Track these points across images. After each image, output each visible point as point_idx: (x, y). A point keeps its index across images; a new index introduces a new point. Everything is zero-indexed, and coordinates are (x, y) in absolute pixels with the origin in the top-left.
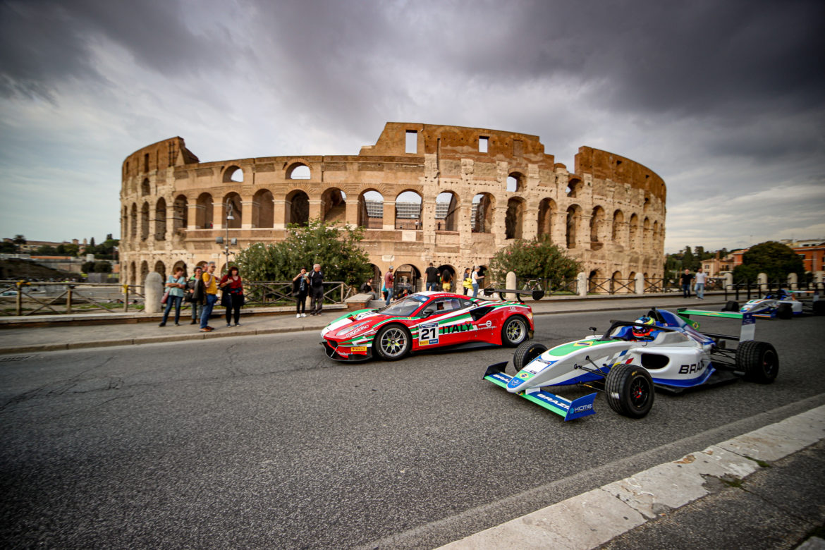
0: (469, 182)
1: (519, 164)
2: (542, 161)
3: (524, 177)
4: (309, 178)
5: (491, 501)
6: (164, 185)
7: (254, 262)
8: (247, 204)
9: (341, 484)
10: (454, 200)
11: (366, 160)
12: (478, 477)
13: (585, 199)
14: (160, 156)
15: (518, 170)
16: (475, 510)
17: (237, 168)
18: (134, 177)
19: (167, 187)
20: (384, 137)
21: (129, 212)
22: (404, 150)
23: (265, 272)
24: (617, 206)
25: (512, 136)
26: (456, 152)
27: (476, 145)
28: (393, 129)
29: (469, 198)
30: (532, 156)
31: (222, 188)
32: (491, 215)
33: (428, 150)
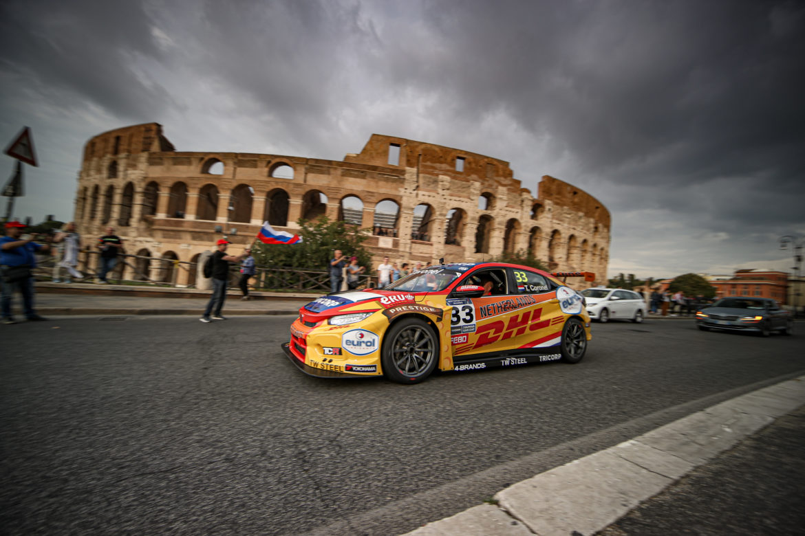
0: (445, 197)
1: (490, 186)
2: (510, 185)
3: (494, 197)
4: (291, 178)
6: (135, 169)
8: (225, 197)
10: (428, 212)
11: (350, 167)
13: (546, 222)
14: (135, 139)
15: (489, 190)
17: (219, 161)
18: (101, 158)
19: (138, 173)
20: (369, 147)
21: (89, 193)
22: (387, 160)
24: (572, 232)
25: (486, 160)
26: (435, 168)
27: (453, 164)
28: (378, 141)
29: (444, 212)
30: (502, 179)
31: (199, 178)
32: (462, 229)
33: (410, 164)
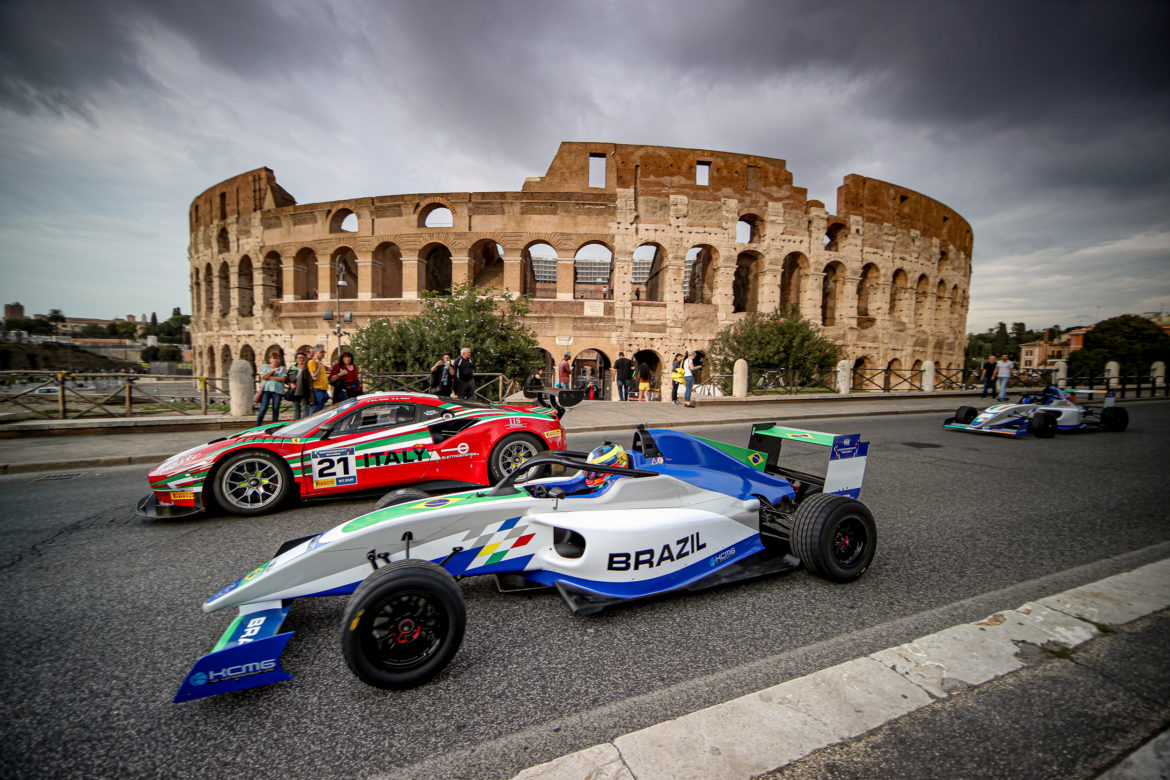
0: (681, 229)
1: (755, 203)
2: (788, 198)
3: (762, 221)
4: (451, 226)
5: (714, 671)
6: (248, 237)
7: (376, 345)
8: (365, 264)
9: (507, 645)
10: (658, 256)
11: (533, 199)
12: (695, 639)
13: (852, 253)
14: (241, 195)
15: (753, 211)
16: (691, 683)
17: (351, 212)
18: (207, 226)
19: (252, 241)
20: (558, 163)
21: (202, 276)
22: (588, 182)
23: (393, 360)
24: (898, 264)
25: (745, 161)
26: (663, 185)
27: (692, 176)
28: (570, 152)
29: (681, 253)
30: (774, 190)
31: (329, 241)
32: (714, 277)
33: (622, 182)
